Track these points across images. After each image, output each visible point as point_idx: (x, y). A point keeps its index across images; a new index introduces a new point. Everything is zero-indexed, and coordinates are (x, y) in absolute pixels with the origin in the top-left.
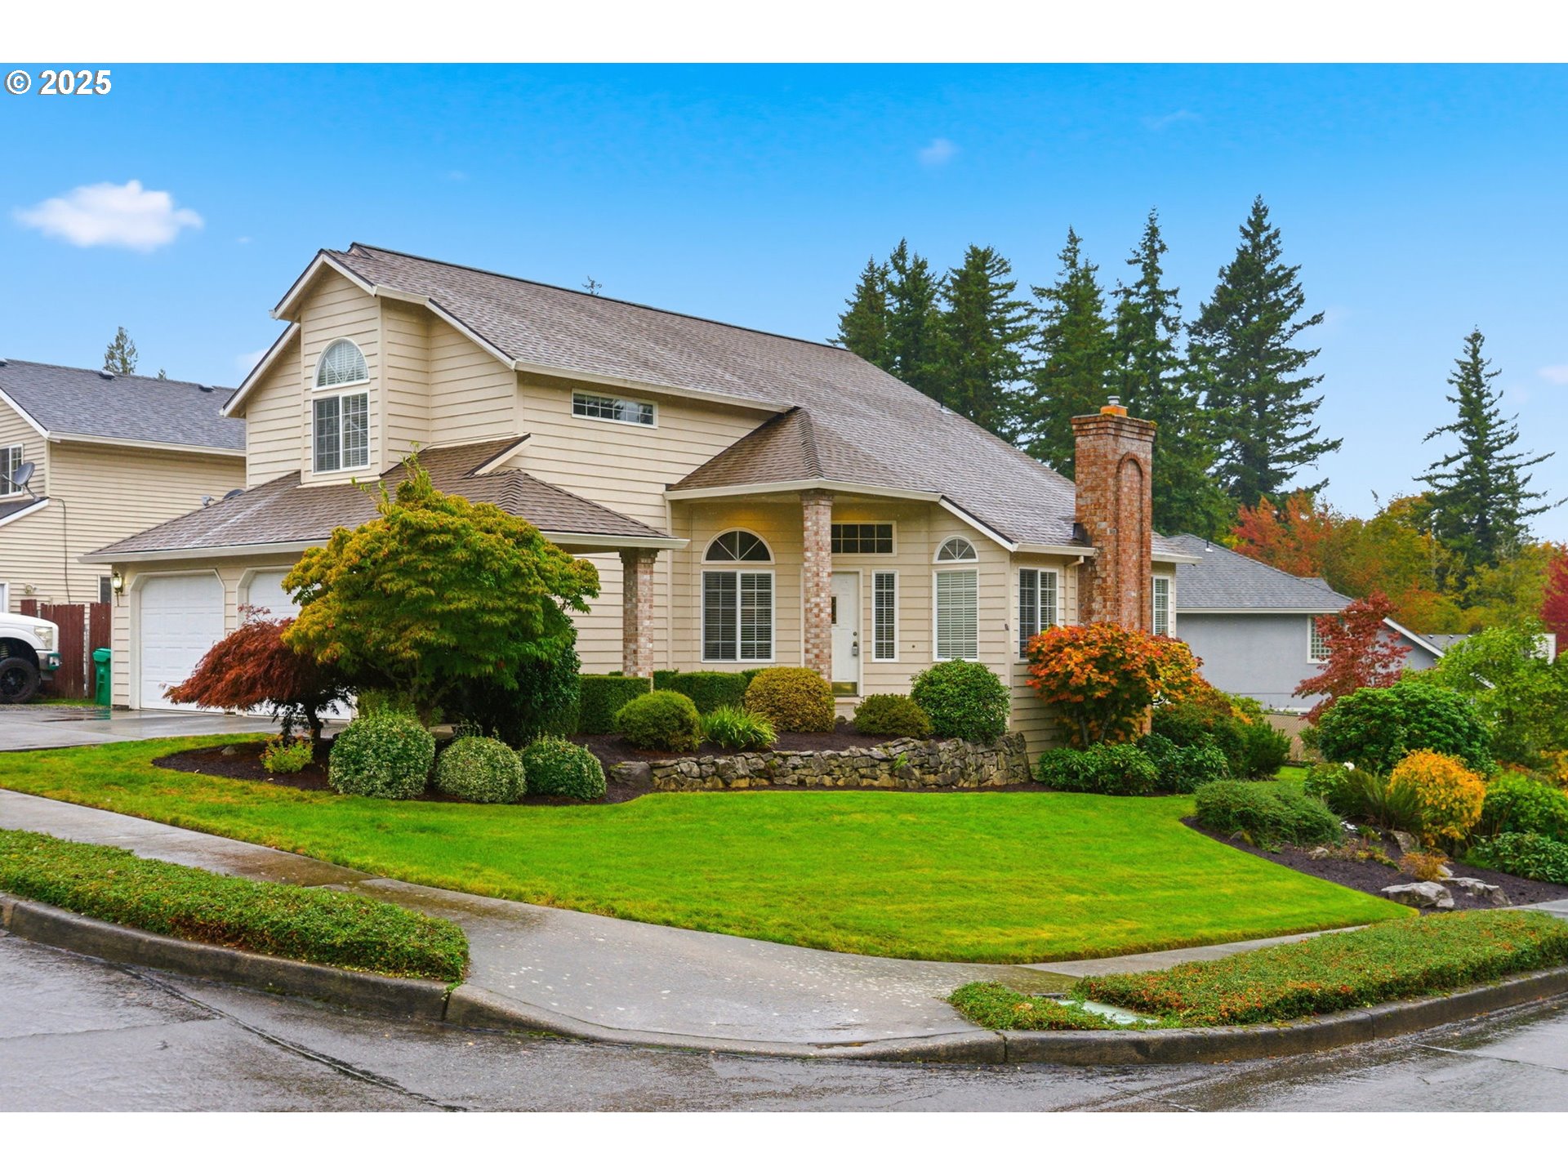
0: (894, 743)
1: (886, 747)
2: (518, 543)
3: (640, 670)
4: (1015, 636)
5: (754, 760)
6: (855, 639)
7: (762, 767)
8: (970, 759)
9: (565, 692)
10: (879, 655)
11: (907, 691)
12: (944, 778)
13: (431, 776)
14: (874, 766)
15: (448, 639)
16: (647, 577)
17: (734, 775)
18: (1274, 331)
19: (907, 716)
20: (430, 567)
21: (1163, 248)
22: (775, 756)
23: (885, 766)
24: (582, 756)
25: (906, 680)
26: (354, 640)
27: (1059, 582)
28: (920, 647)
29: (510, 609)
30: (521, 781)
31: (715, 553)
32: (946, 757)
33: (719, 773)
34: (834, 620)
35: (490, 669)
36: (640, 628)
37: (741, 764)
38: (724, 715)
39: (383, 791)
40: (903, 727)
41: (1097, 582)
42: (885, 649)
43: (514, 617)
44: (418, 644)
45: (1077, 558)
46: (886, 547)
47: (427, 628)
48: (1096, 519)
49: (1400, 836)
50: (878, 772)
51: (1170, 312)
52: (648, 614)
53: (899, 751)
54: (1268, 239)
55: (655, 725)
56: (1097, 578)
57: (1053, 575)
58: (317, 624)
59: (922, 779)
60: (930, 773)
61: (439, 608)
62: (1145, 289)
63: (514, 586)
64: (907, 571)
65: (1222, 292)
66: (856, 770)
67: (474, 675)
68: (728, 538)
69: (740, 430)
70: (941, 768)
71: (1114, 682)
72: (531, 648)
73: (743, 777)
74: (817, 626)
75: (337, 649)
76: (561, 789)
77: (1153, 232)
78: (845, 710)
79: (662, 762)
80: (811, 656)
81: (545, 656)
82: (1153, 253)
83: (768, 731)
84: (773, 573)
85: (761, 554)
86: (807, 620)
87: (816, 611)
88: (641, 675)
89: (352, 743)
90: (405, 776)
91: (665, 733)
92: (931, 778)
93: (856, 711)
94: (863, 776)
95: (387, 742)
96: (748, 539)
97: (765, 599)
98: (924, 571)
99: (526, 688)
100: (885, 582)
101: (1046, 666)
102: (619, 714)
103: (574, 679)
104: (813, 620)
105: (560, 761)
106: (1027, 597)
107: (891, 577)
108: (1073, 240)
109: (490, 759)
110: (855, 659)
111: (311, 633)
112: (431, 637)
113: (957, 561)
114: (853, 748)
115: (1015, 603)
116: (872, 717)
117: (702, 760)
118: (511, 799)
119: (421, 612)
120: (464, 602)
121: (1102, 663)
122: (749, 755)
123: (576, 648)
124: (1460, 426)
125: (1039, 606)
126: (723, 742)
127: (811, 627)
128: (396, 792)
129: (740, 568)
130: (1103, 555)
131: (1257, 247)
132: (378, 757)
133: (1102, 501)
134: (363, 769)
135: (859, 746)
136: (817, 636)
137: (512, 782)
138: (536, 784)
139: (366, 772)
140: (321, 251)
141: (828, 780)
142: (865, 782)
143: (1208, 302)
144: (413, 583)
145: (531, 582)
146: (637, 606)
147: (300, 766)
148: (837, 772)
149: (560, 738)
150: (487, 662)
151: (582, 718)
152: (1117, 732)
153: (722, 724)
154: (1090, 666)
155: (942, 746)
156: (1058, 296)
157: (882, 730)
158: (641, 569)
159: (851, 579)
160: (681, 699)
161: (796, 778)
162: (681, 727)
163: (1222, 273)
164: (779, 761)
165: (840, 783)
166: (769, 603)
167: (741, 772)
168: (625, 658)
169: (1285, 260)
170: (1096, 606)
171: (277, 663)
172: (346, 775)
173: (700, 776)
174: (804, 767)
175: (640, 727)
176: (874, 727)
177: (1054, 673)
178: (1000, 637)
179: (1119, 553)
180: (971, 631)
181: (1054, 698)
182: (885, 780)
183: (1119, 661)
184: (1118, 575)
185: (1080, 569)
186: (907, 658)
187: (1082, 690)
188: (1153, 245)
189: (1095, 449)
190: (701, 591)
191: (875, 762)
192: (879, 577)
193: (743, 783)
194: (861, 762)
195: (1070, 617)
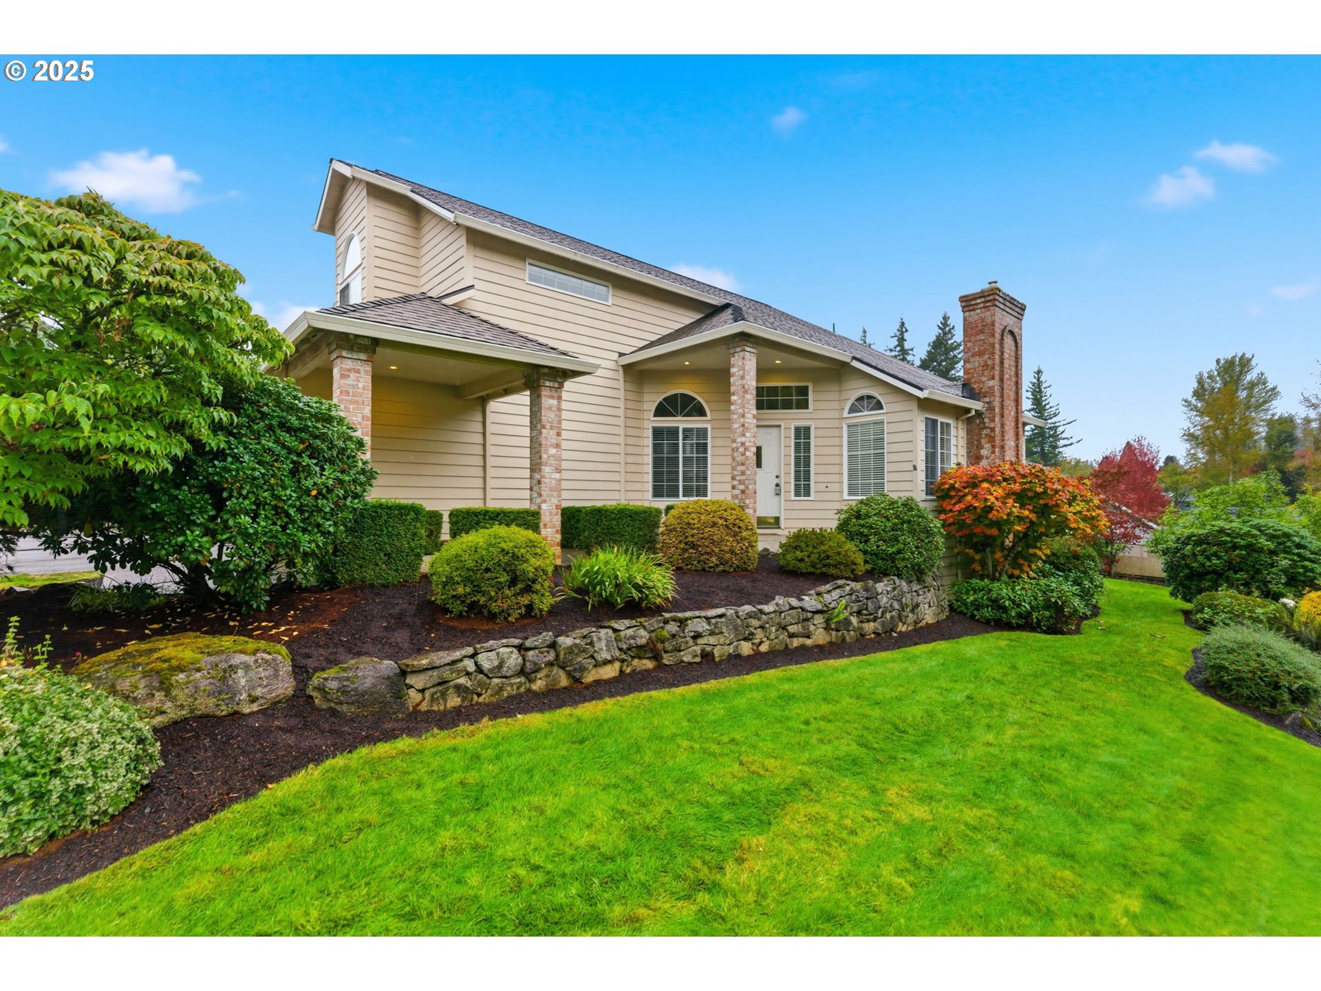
0: (828, 587)
1: (819, 594)
3: (545, 501)
4: (921, 475)
5: (630, 632)
6: (777, 481)
7: (643, 641)
8: (906, 599)
10: (798, 494)
11: (831, 524)
12: (883, 624)
14: (807, 620)
16: (553, 402)
17: (589, 661)
19: (839, 554)
21: (907, 331)
22: (666, 622)
23: (819, 619)
25: (832, 514)
27: (953, 431)
28: (832, 487)
31: (661, 411)
32: (885, 600)
33: (560, 661)
34: (759, 465)
36: (544, 456)
40: (835, 566)
41: (985, 432)
42: (803, 489)
45: (968, 410)
46: (803, 405)
48: (984, 379)
50: (812, 628)
52: (554, 441)
53: (835, 596)
54: (950, 331)
55: (467, 580)
56: (985, 428)
57: (948, 425)
59: (861, 628)
60: (868, 621)
62: (898, 349)
64: (821, 424)
65: (929, 352)
66: (784, 628)
68: (671, 399)
69: (687, 318)
70: (880, 612)
71: (1033, 517)
73: (607, 665)
74: (743, 464)
77: (903, 324)
78: (770, 543)
80: (737, 492)
82: (902, 333)
83: (662, 582)
84: (709, 426)
85: (700, 412)
87: (741, 449)
92: (870, 629)
93: (782, 545)
94: (792, 636)
96: (687, 399)
97: (703, 448)
98: (836, 423)
100: (803, 434)
101: (959, 501)
104: (739, 459)
106: (931, 442)
107: (807, 429)
108: (865, 332)
110: (777, 497)
113: (866, 413)
114: (780, 600)
115: (921, 447)
116: (799, 554)
117: (532, 641)
121: (1022, 498)
122: (622, 624)
124: (1032, 410)
125: (939, 451)
126: (592, 600)
127: (738, 464)
129: (681, 423)
130: (991, 408)
131: (945, 334)
133: (990, 362)
135: (787, 595)
136: (743, 473)
140: (331, 160)
142: (796, 642)
143: (924, 357)
146: (541, 433)
148: (759, 635)
152: (1022, 562)
153: (590, 574)
154: (1011, 501)
155: (880, 587)
157: (811, 570)
158: (545, 392)
159: (774, 431)
161: (698, 649)
163: (929, 345)
164: (673, 627)
165: (763, 651)
166: (705, 451)
167: (605, 655)
168: (531, 489)
170: (984, 452)
173: (522, 672)
174: (712, 633)
176: (802, 565)
177: (970, 508)
178: (908, 476)
179: (1002, 407)
180: (880, 472)
181: (966, 532)
182: (820, 636)
183: (1038, 495)
184: (1003, 425)
185: (969, 421)
186: (821, 496)
187: (998, 524)
188: (902, 328)
189: (983, 320)
190: (649, 442)
191: (805, 617)
192: (797, 430)
193: (609, 672)
194: (788, 618)
195: (963, 461)
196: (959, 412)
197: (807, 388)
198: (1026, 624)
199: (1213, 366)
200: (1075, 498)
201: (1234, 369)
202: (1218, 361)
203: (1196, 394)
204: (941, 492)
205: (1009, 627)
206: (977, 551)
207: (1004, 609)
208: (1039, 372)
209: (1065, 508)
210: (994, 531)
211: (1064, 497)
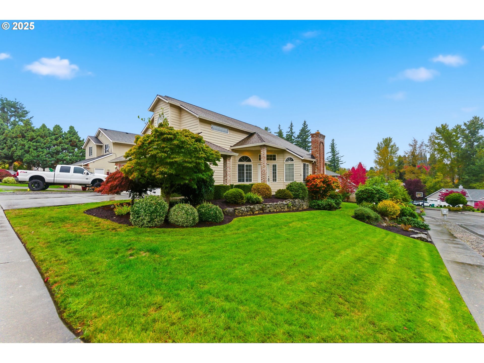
1: (286, 201)
2: (196, 141)
4: (302, 177)
6: (269, 178)
7: (261, 208)
8: (301, 203)
9: (211, 189)
10: (273, 181)
11: (285, 188)
12: (297, 208)
13: (167, 217)
15: (172, 171)
16: (229, 162)
17: (255, 210)
18: (307, 138)
19: (287, 194)
20: (165, 146)
23: (286, 206)
24: (217, 209)
25: (284, 186)
26: (142, 172)
27: (309, 166)
28: (281, 179)
29: (193, 162)
30: (197, 218)
31: (240, 160)
32: (297, 203)
33: (252, 210)
35: (187, 182)
36: (227, 174)
37: (257, 207)
38: (250, 194)
39: (147, 224)
40: (287, 197)
42: (275, 180)
43: (194, 164)
44: (162, 173)
45: (313, 161)
46: (275, 159)
47: (165, 168)
48: (316, 154)
49: (386, 218)
51: (294, 135)
53: (288, 202)
54: (306, 126)
55: (234, 197)
56: (316, 165)
58: (129, 167)
61: (169, 160)
62: (290, 132)
63: (195, 154)
64: (279, 164)
65: (300, 133)
66: (281, 207)
67: (182, 183)
68: (243, 157)
69: (245, 136)
70: (296, 206)
71: (326, 186)
72: (200, 175)
73: (257, 211)
75: (135, 174)
76: (210, 220)
77: (292, 124)
79: (238, 208)
80: (262, 181)
81: (205, 178)
82: (292, 127)
83: (261, 198)
84: (252, 164)
85: (249, 160)
86: (262, 173)
88: (228, 185)
89: (137, 207)
90: (156, 219)
91: (236, 199)
92: (294, 208)
93: (276, 193)
94: (282, 209)
95: (149, 207)
96: (247, 158)
97: (250, 170)
98: (282, 164)
99: (199, 188)
100: (274, 166)
101: (311, 183)
102: (225, 194)
103: (213, 185)
105: (210, 211)
106: (304, 169)
107: (276, 165)
108: (280, 126)
109: (186, 211)
110: (269, 181)
111: (126, 170)
112: (166, 170)
113: (290, 162)
115: (302, 170)
116: (279, 194)
117: (247, 207)
118: (193, 225)
119: (162, 162)
120: (179, 159)
121: (324, 182)
122: (258, 205)
123: (213, 177)
124: (331, 152)
125: (306, 171)
126: (251, 202)
128: (152, 224)
129: (245, 163)
130: (318, 161)
132: (145, 212)
133: (317, 150)
134: (140, 216)
135: (280, 201)
136: (264, 177)
137: (194, 219)
138: (202, 218)
139: (141, 218)
140: (157, 95)
141: (275, 210)
142: (282, 210)
143: (298, 134)
144: (159, 152)
145: (200, 153)
147: (126, 213)
148: (277, 208)
149: (210, 203)
150: (186, 180)
151: (214, 195)
152: (324, 196)
153: (250, 196)
154: (321, 183)
155: (296, 200)
156: (278, 133)
157: (283, 197)
158: (227, 160)
159: (269, 165)
160: (240, 190)
161: (269, 210)
162: (241, 198)
164: (264, 206)
165: (278, 211)
167: (257, 209)
168: (224, 181)
169: (308, 129)
170: (316, 171)
171: (124, 180)
172: (134, 218)
173: (247, 211)
174: (270, 207)
175: (230, 198)
176: (281, 197)
177: (313, 185)
178: (299, 177)
179: (320, 161)
180: (293, 176)
181: (312, 190)
182: (286, 209)
183: (327, 182)
184: (320, 165)
185: (313, 164)
186: (279, 182)
187: (319, 188)
188: (292, 126)
189: (316, 140)
190: (237, 168)
191: (284, 205)
192: (273, 165)
193: (257, 212)
194: (281, 205)
195: (311, 173)
196: (310, 162)
197: (275, 155)
198: (324, 209)
199: (382, 141)
200: (334, 182)
201: (387, 142)
202: (383, 139)
203: (378, 149)
204: (307, 181)
205: (321, 209)
206: (315, 194)
207: (320, 206)
208: (333, 140)
209: (332, 185)
210: (318, 190)
211: (332, 182)
